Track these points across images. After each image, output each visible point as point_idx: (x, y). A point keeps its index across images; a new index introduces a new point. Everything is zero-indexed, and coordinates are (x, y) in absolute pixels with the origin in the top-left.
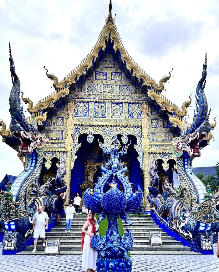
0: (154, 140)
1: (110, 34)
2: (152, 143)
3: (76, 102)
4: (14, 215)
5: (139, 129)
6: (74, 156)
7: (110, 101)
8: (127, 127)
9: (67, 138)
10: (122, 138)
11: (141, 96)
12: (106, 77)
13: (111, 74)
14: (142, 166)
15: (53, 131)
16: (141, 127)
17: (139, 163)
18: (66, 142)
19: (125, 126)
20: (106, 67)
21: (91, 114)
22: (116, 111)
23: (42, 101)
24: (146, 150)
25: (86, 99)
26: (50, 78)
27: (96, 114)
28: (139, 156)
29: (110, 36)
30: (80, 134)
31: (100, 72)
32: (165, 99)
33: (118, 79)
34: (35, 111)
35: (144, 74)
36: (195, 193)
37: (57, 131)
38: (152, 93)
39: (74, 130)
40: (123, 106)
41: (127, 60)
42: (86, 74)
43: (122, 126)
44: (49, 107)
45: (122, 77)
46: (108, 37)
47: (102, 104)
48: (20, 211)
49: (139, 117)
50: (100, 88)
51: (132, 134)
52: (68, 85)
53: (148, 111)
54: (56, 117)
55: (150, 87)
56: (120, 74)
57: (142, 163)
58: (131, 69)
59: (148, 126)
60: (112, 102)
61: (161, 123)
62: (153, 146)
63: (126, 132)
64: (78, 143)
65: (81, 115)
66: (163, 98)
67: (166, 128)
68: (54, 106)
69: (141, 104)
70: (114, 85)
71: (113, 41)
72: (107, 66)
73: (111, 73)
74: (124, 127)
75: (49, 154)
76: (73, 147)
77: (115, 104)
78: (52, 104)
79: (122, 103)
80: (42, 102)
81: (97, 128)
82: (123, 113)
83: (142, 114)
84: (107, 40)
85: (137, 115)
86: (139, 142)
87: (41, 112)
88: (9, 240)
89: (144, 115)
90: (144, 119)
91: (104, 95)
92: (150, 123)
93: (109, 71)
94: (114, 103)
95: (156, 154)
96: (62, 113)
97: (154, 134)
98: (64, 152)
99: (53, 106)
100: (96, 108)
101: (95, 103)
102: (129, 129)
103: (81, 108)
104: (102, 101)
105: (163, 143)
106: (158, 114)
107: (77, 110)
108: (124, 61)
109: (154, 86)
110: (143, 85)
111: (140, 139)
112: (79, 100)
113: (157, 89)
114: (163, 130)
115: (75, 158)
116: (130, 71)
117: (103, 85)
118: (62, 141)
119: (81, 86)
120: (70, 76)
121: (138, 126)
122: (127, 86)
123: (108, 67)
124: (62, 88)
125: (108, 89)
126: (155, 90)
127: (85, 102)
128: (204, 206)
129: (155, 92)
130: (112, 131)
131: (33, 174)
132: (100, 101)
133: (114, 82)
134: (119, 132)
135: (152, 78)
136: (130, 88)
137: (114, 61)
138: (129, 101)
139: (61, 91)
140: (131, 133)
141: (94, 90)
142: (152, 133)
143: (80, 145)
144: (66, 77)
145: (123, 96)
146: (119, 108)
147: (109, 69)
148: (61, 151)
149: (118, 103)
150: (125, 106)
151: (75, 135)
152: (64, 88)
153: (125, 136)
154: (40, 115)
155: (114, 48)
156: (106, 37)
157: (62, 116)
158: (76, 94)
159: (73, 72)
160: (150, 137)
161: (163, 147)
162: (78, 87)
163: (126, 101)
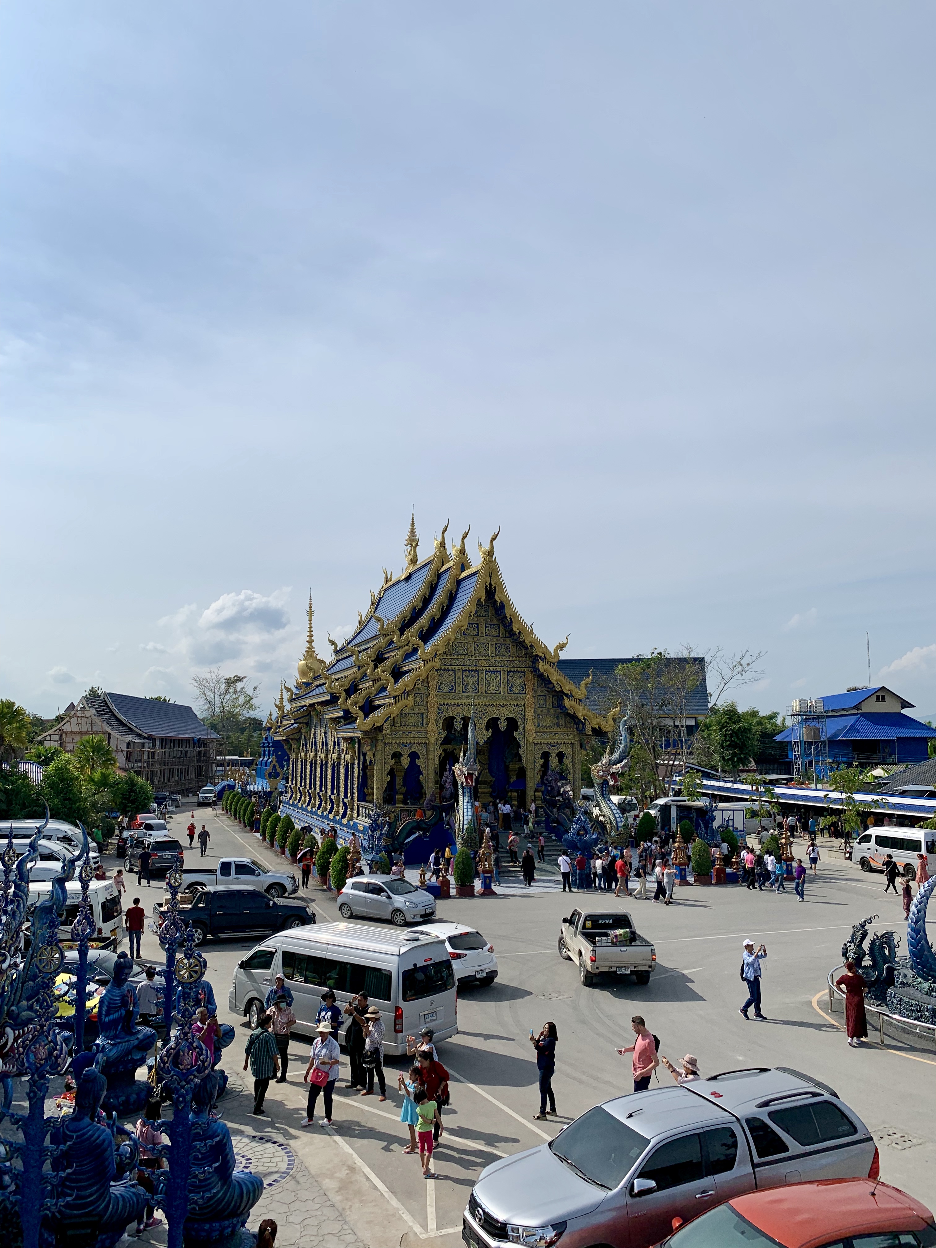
0: (541, 726)
1: (491, 577)
2: (538, 730)
3: (439, 670)
5: (521, 709)
6: (438, 749)
7: (484, 668)
8: (506, 707)
9: (429, 724)
10: (499, 723)
12: (478, 630)
14: (525, 761)
15: (409, 714)
16: (525, 707)
17: (521, 756)
18: (427, 729)
19: (503, 704)
20: (478, 615)
21: (459, 689)
22: (491, 684)
24: (531, 739)
25: (452, 666)
27: (465, 687)
28: (519, 746)
29: (491, 581)
30: (445, 717)
33: (494, 633)
37: (415, 713)
38: (545, 667)
39: (438, 712)
40: (501, 675)
43: (500, 705)
45: (499, 632)
46: (489, 582)
47: (473, 673)
49: (522, 692)
50: (471, 649)
51: (513, 717)
52: (438, 654)
53: (534, 684)
55: (543, 657)
57: (525, 757)
58: (518, 630)
59: (533, 705)
60: (486, 670)
61: (549, 701)
62: (539, 734)
63: (504, 714)
64: (442, 730)
65: (446, 690)
67: (555, 707)
69: (526, 674)
70: (488, 644)
71: (495, 587)
72: (480, 613)
74: (502, 707)
75: (406, 746)
76: (437, 736)
77: (490, 673)
78: (418, 682)
79: (499, 671)
81: (467, 708)
82: (500, 685)
83: (526, 687)
84: (486, 586)
85: (518, 688)
86: (520, 727)
87: (406, 695)
89: (528, 690)
90: (528, 695)
91: (476, 660)
92: (536, 700)
93: (482, 622)
94: (489, 671)
95: (543, 745)
97: (540, 717)
98: (425, 743)
100: (466, 679)
101: (463, 671)
102: (508, 709)
103: (446, 678)
104: (474, 668)
105: (552, 730)
106: (546, 688)
107: (440, 683)
108: (510, 618)
109: (547, 657)
110: (534, 653)
111: (522, 724)
112: (443, 667)
114: (553, 713)
115: (439, 751)
116: (516, 632)
117: (474, 643)
118: (423, 729)
121: (520, 705)
122: (506, 645)
123: (480, 616)
125: (481, 651)
126: (547, 662)
127: (452, 670)
129: (548, 664)
130: (486, 712)
132: (471, 668)
134: (496, 714)
135: (545, 645)
136: (510, 648)
137: (488, 606)
138: (509, 669)
140: (510, 715)
141: (462, 651)
142: (538, 715)
143: (445, 734)
145: (501, 661)
146: (496, 679)
147: (482, 618)
148: (422, 743)
149: (494, 672)
150: (504, 676)
151: (439, 719)
153: (503, 719)
154: (404, 699)
155: (497, 598)
156: (486, 582)
157: (421, 692)
160: (536, 720)
161: (551, 736)
163: (505, 669)
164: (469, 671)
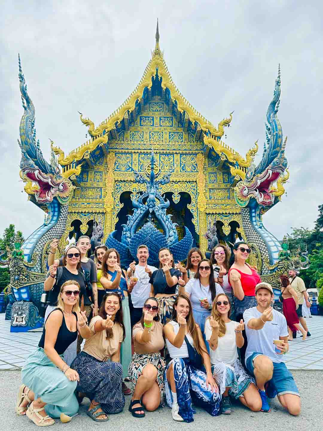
0: (212, 199)
1: (157, 70)
2: (210, 202)
3: (117, 153)
4: (25, 280)
5: (193, 185)
6: (115, 219)
7: (158, 151)
8: (179, 183)
9: (107, 197)
10: (173, 197)
11: (196, 145)
12: (153, 123)
13: (159, 119)
14: (197, 230)
15: (89, 188)
16: (197, 183)
17: (194, 225)
18: (105, 201)
19: (177, 181)
20: (153, 111)
21: (135, 168)
22: (165, 164)
23: (75, 150)
24: (202, 210)
25: (129, 150)
26: (85, 123)
27: (141, 167)
28: (194, 218)
29: (157, 72)
30: (122, 192)
31: (146, 117)
32: (225, 147)
33: (168, 124)
34: (66, 163)
35: (199, 116)
36: (267, 252)
37: (94, 188)
38: (209, 140)
39: (115, 187)
40: (174, 157)
41: (178, 100)
42: (128, 118)
43: (173, 182)
44: (84, 158)
45: (172, 123)
46: (155, 74)
47: (148, 155)
48: (34, 274)
49: (193, 171)
50: (147, 136)
51: (185, 191)
52: (107, 132)
53: (205, 164)
54: (93, 172)
55: (207, 132)
56: (169, 119)
57: (198, 225)
58: (183, 111)
59: (205, 181)
60: (160, 153)
61: (220, 177)
62: (210, 205)
63: (176, 189)
64: (120, 202)
65: (123, 169)
66: (222, 145)
67: (226, 183)
68: (90, 157)
69: (196, 154)
70: (163, 132)
71: (161, 78)
72: (155, 109)
73: (159, 117)
74: (175, 183)
75: (85, 215)
76: (114, 207)
77: (164, 156)
78: (87, 154)
79: (173, 154)
80: (75, 152)
82: (174, 165)
83: (197, 166)
84: (153, 77)
85: (190, 168)
86: (193, 200)
87: (74, 165)
88: (20, 313)
89: (200, 168)
90: (199, 173)
91: (150, 144)
92: (207, 177)
93: (157, 115)
94: (163, 154)
95: (215, 215)
96: (100, 167)
97: (212, 191)
98: (103, 213)
99: (88, 157)
100: (142, 161)
101: (139, 154)
102: (181, 185)
103: (124, 160)
104: (149, 151)
105: (223, 201)
106: (216, 167)
107: (118, 164)
108: (175, 101)
109: (212, 131)
110: (198, 129)
111: (195, 197)
112: (120, 151)
113: (216, 134)
114: (223, 186)
115: (117, 220)
116: (182, 113)
117: (150, 132)
118: (101, 200)
119: (122, 134)
120: (109, 120)
121: (192, 182)
122: (178, 133)
123: (155, 111)
124: (100, 135)
125: (156, 137)
126: (212, 136)
127: (128, 153)
128: (279, 267)
129: (213, 137)
130: (160, 187)
131: (54, 230)
132: (146, 151)
133: (162, 128)
134: (170, 189)
135: (208, 121)
136: (182, 135)
137: (163, 103)
138: (181, 152)
139: (98, 139)
140: (183, 190)
141: (138, 138)
142: (210, 189)
143: (122, 206)
144: (104, 122)
145: (174, 145)
146: (169, 160)
147: (157, 113)
148: (99, 213)
149: (167, 154)
150: (177, 157)
151: (116, 193)
152: (102, 134)
153: (176, 194)
154: (73, 168)
155: (162, 85)
156: (153, 73)
157: (100, 170)
158: (117, 144)
159: (112, 116)
160: (208, 194)
161: (223, 207)
162: (119, 135)
163: (178, 152)
164: (145, 154)
